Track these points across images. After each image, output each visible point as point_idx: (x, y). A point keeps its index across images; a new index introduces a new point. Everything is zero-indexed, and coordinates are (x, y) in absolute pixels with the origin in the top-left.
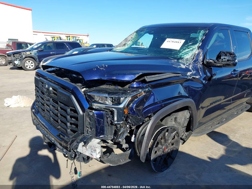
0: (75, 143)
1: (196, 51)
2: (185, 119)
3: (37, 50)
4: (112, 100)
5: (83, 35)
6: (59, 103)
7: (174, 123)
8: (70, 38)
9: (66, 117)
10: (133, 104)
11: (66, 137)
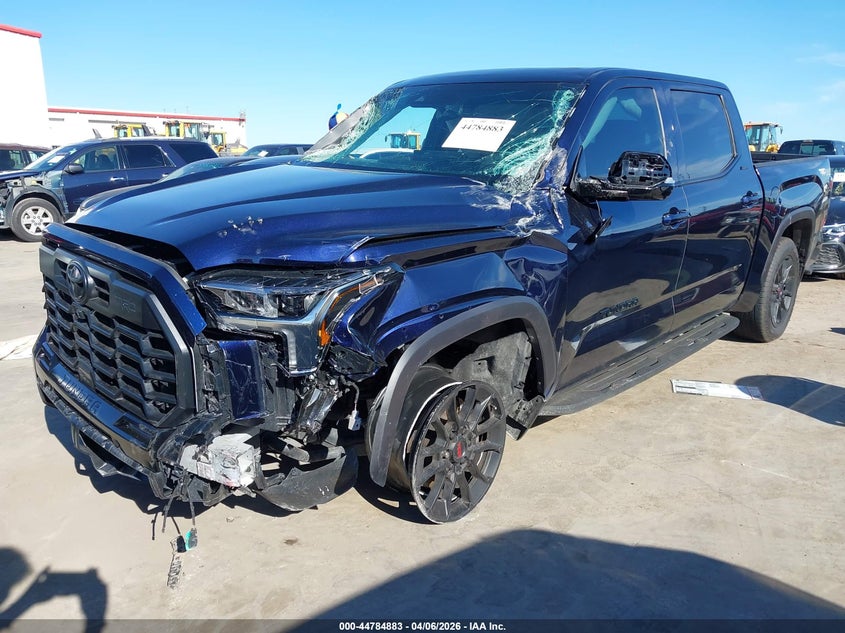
0: (170, 443)
1: (547, 154)
2: (517, 359)
3: (61, 172)
4: (280, 306)
5: (224, 119)
6: (117, 324)
7: (487, 373)
8: (178, 130)
9: (137, 366)
10: (347, 313)
11: (143, 427)
